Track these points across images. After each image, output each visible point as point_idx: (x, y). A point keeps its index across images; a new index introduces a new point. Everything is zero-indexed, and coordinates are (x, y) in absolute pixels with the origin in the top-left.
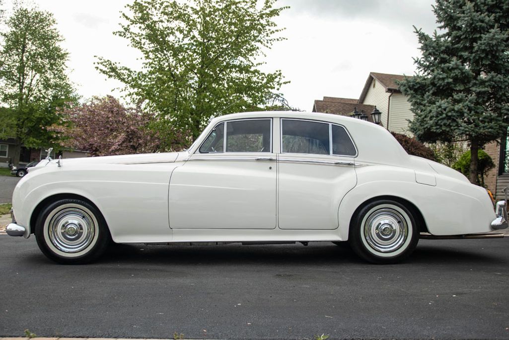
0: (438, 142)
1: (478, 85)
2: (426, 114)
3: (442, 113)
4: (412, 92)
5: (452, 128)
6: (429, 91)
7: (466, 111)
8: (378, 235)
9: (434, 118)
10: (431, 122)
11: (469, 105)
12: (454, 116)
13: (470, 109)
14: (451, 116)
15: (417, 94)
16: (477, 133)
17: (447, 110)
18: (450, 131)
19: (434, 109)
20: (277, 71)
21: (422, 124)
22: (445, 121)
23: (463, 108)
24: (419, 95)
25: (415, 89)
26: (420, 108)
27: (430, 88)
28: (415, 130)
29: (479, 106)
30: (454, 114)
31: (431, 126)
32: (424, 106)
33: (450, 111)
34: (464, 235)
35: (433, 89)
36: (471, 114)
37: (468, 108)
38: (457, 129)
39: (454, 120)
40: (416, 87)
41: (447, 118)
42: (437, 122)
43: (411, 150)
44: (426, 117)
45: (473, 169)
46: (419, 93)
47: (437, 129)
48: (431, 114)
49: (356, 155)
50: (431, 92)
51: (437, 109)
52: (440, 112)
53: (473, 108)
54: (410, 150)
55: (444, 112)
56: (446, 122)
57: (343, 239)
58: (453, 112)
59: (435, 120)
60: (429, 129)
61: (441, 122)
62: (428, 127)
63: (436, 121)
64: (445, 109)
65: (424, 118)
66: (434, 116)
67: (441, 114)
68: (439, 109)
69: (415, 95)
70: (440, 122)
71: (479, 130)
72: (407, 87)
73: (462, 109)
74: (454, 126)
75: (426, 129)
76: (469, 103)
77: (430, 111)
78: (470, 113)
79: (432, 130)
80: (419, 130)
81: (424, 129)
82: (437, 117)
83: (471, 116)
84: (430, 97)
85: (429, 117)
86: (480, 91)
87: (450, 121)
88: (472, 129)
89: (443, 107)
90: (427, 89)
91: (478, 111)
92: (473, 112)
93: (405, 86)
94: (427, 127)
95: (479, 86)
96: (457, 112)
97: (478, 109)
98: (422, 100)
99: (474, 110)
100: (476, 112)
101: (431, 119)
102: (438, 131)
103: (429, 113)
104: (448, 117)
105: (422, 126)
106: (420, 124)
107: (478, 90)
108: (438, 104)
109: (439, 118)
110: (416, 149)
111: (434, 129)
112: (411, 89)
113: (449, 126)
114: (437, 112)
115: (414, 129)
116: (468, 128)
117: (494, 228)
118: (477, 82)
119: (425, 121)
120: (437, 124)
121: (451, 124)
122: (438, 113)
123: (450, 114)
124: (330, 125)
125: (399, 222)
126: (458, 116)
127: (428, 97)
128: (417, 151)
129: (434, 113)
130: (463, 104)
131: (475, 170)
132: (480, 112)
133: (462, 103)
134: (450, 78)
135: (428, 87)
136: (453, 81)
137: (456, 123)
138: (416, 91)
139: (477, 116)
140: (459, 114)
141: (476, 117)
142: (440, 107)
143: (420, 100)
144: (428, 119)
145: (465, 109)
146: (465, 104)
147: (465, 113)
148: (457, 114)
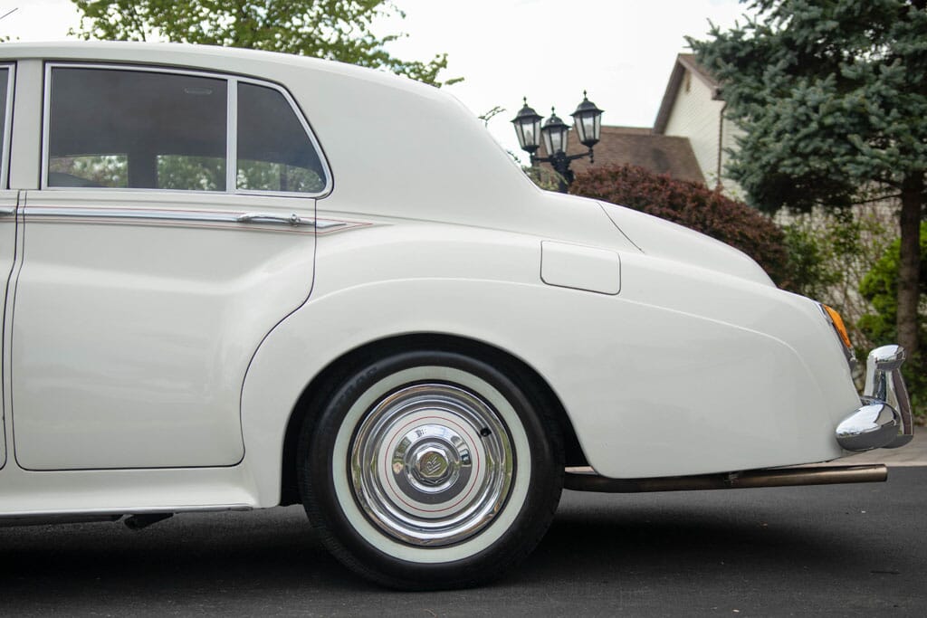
0: (817, 210)
1: (912, 35)
2: (765, 125)
3: (809, 119)
4: (730, 67)
5: (837, 160)
6: (775, 63)
7: (874, 108)
8: (401, 480)
9: (787, 135)
10: (779, 146)
11: (884, 93)
12: (842, 126)
13: (886, 105)
14: (834, 125)
15: (745, 75)
16: (906, 169)
17: (823, 108)
18: (833, 170)
19: (786, 108)
20: (438, 56)
21: (756, 155)
22: (817, 142)
23: (867, 102)
24: (749, 75)
25: (739, 58)
26: (753, 112)
27: (780, 54)
28: (742, 175)
29: (913, 95)
30: (842, 120)
31: (781, 159)
32: (763, 103)
33: (830, 113)
34: (734, 473)
35: (789, 56)
36: (889, 119)
37: (879, 102)
38: (850, 162)
39: (842, 138)
40: (742, 54)
41: (823, 132)
42: (796, 146)
43: (712, 222)
44: (766, 133)
45: (906, 279)
46: (750, 70)
47: (795, 165)
48: (779, 125)
49: (327, 190)
50: (781, 64)
51: (795, 109)
52: (804, 118)
53: (896, 100)
54: (708, 223)
55: (815, 116)
56: (821, 144)
57: (260, 499)
58: (838, 114)
59: (791, 139)
60: (775, 167)
61: (807, 146)
62: (772, 162)
63: (792, 143)
64: (816, 109)
65: (759, 138)
66: (788, 128)
67: (806, 124)
68: (802, 110)
69: (739, 75)
70: (802, 145)
71: (913, 161)
72: (717, 54)
73: (863, 106)
74: (843, 156)
75: (768, 169)
76: (884, 87)
77: (777, 117)
78: (887, 113)
79: (781, 170)
80: (752, 174)
81: (763, 167)
82: (795, 131)
83: (889, 123)
84: (779, 79)
85: (774, 133)
86: (916, 52)
87: (830, 141)
88: (893, 159)
89: (809, 103)
90: (772, 59)
91: (911, 108)
92: (894, 112)
93: (711, 52)
94: (768, 163)
95: (914, 38)
96: (850, 113)
97: (910, 102)
98: (759, 89)
99: (899, 107)
100: (906, 114)
101: (779, 137)
102: (797, 170)
103: (775, 122)
104: (826, 131)
105: (757, 159)
106: (752, 156)
107: (910, 48)
108: (797, 94)
109: (799, 135)
110: (727, 221)
111: (786, 167)
112: (727, 59)
113: (829, 155)
114: (793, 117)
115: (737, 171)
116: (878, 157)
117: (849, 444)
118: (908, 26)
119: (764, 144)
120: (794, 152)
121: (834, 150)
122: (797, 120)
123: (829, 121)
124: (232, 83)
125: (484, 432)
126: (852, 124)
127: (772, 79)
128: (730, 227)
129: (785, 123)
130: (866, 92)
131: (912, 280)
132: (917, 112)
133: (866, 87)
134: (832, 19)
135: (778, 51)
136: (841, 26)
137: (848, 146)
138: (742, 64)
139: (907, 123)
140: (856, 120)
141: (904, 126)
142: (803, 103)
143: (752, 88)
144: (770, 139)
145: (872, 103)
146: (873, 89)
147: (873, 114)
148: (851, 120)
